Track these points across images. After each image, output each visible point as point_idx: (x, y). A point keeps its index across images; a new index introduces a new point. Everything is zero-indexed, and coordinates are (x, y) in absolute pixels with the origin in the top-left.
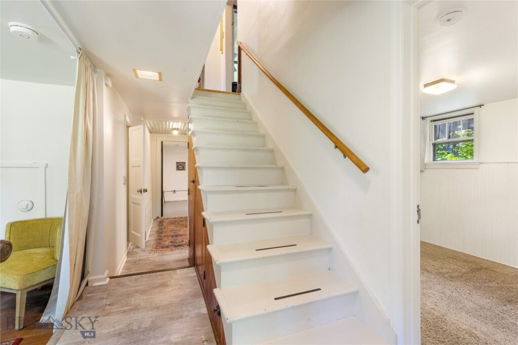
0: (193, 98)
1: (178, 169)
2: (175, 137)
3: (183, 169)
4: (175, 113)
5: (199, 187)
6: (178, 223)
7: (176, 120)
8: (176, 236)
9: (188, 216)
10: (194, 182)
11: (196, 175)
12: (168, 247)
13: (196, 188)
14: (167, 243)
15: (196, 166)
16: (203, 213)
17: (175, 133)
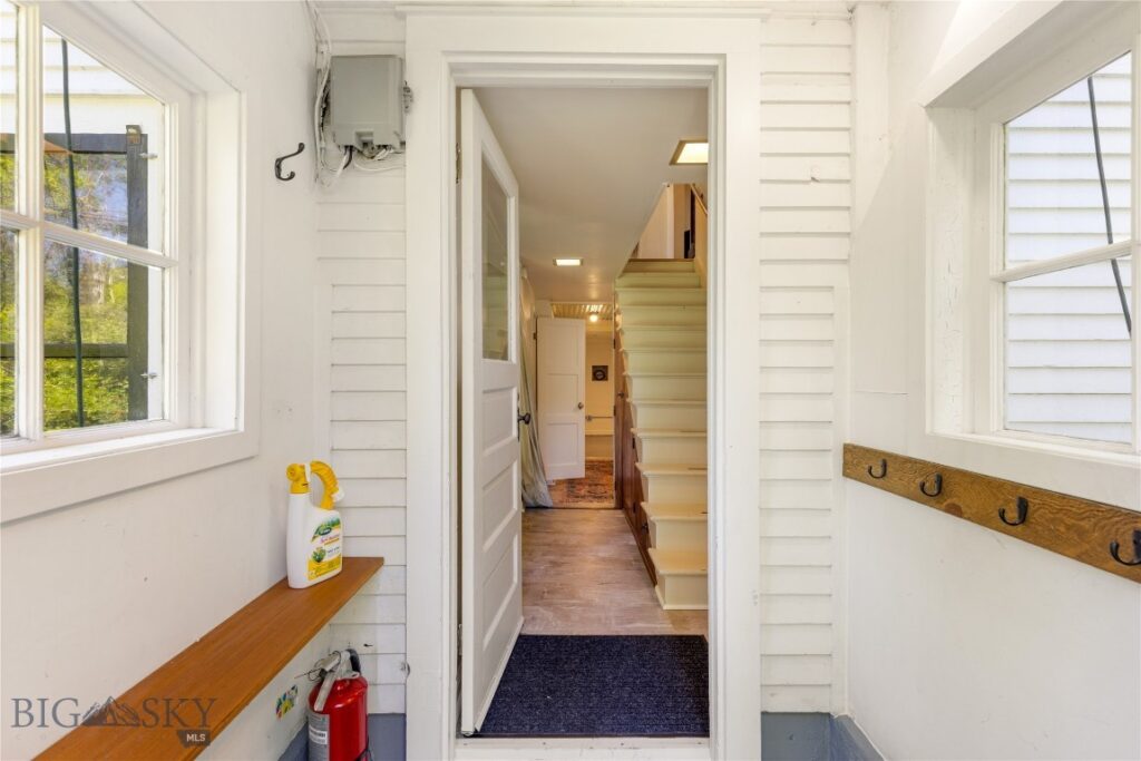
0: (621, 276)
1: (595, 378)
2: (592, 325)
3: (605, 378)
4: (594, 294)
5: (628, 400)
6: (598, 469)
7: (596, 301)
8: (596, 485)
9: (613, 458)
10: (622, 395)
11: (624, 385)
12: (583, 497)
13: (624, 401)
14: (583, 492)
15: (624, 374)
16: (632, 430)
17: (594, 319)
